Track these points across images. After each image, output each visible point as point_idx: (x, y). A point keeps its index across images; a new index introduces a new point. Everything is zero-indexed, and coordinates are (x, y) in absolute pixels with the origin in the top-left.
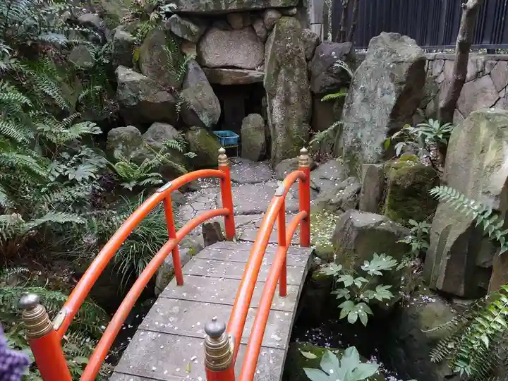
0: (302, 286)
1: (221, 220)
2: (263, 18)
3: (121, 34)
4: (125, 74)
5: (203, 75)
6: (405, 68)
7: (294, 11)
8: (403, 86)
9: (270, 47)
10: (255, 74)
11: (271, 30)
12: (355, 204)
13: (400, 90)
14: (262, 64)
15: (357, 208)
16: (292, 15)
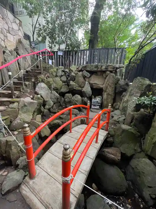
0: (103, 141)
1: (85, 119)
2: (106, 73)
3: (73, 74)
4: (72, 83)
5: (89, 85)
6: (144, 86)
7: (114, 72)
8: (143, 92)
9: (106, 80)
10: (101, 86)
11: (107, 76)
12: (123, 122)
13: (141, 93)
14: (104, 84)
15: (124, 123)
16: (114, 73)
